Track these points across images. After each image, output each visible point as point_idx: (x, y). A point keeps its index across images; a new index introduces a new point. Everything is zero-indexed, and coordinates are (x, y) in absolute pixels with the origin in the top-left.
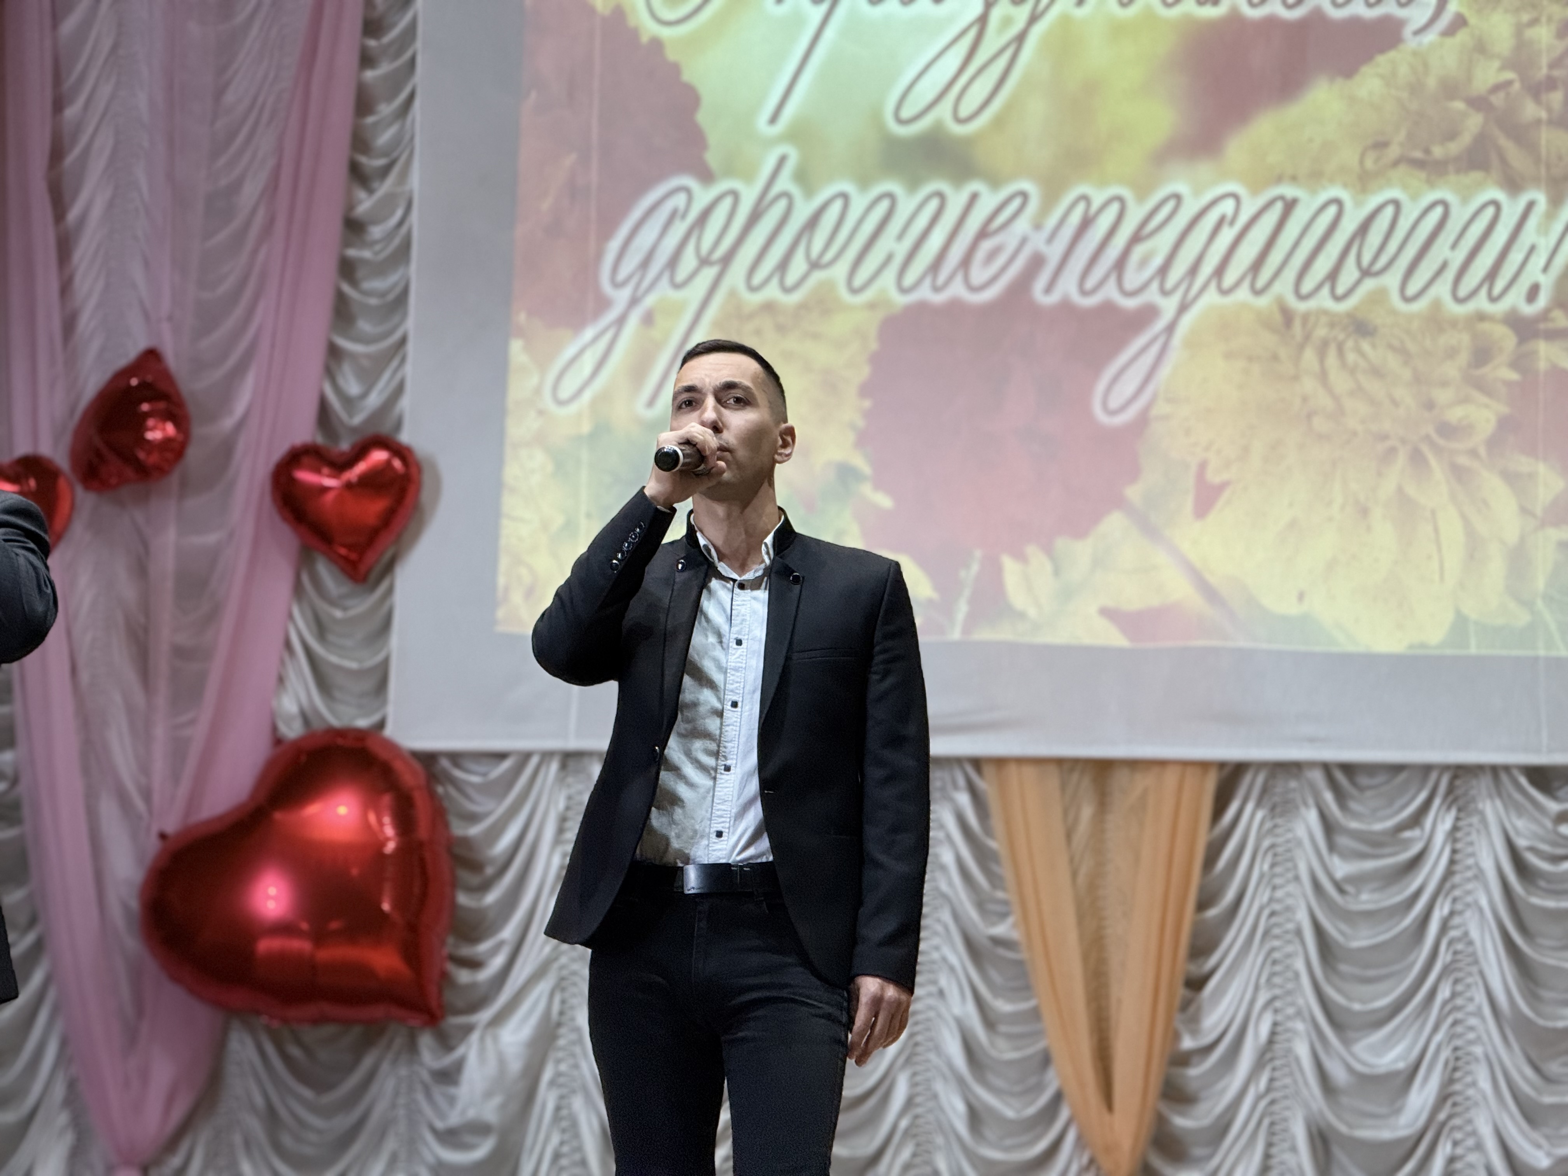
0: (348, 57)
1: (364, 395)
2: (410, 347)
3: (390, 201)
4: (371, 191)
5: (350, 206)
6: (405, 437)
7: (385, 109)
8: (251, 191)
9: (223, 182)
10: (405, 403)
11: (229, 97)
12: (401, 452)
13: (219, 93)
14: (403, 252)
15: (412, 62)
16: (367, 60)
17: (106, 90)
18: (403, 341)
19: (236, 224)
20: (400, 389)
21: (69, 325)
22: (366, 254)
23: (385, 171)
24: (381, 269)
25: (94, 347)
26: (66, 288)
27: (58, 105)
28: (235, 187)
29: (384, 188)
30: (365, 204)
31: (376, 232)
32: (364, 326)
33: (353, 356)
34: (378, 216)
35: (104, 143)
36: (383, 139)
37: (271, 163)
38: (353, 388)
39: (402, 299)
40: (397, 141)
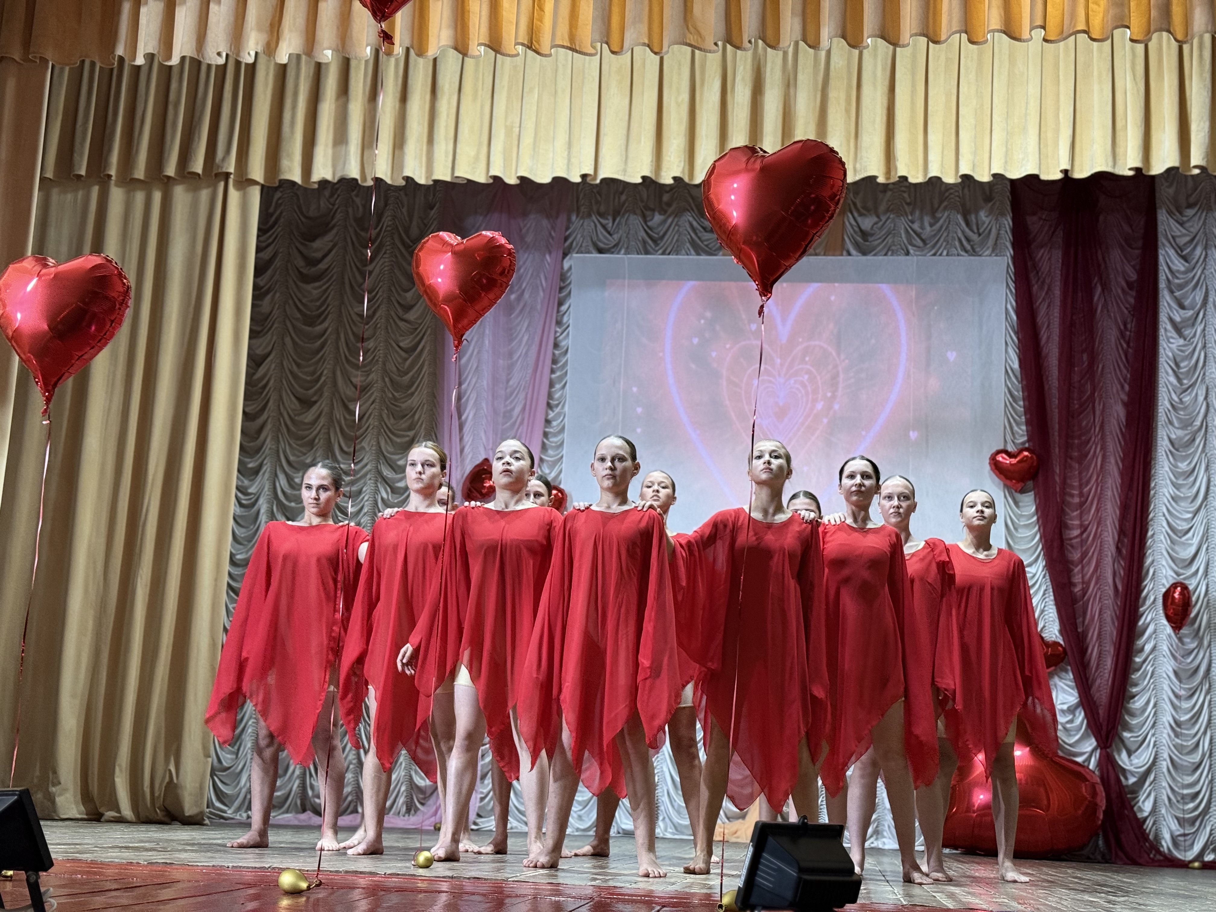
0: (547, 370)
1: (550, 473)
2: (564, 458)
3: (559, 414)
4: (553, 411)
5: (547, 414)
6: (562, 486)
7: (558, 386)
8: (518, 410)
9: (509, 408)
10: (562, 476)
11: (511, 383)
12: (561, 491)
13: (508, 381)
14: (563, 430)
15: (566, 372)
16: (553, 371)
17: (474, 380)
18: (562, 457)
19: (513, 420)
20: (561, 472)
21: (462, 450)
22: (551, 430)
23: (557, 405)
24: (555, 435)
25: (470, 457)
26: (461, 439)
27: (460, 384)
28: (513, 409)
29: (557, 410)
30: (551, 415)
31: (554, 423)
32: (550, 452)
33: (547, 461)
34: (555, 419)
35: (473, 396)
36: (557, 396)
37: (523, 402)
38: (547, 471)
39: (562, 444)
40: (562, 395)
